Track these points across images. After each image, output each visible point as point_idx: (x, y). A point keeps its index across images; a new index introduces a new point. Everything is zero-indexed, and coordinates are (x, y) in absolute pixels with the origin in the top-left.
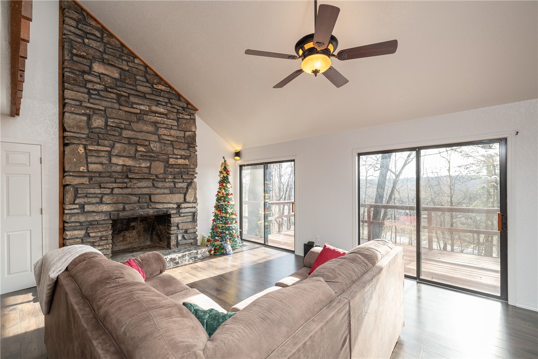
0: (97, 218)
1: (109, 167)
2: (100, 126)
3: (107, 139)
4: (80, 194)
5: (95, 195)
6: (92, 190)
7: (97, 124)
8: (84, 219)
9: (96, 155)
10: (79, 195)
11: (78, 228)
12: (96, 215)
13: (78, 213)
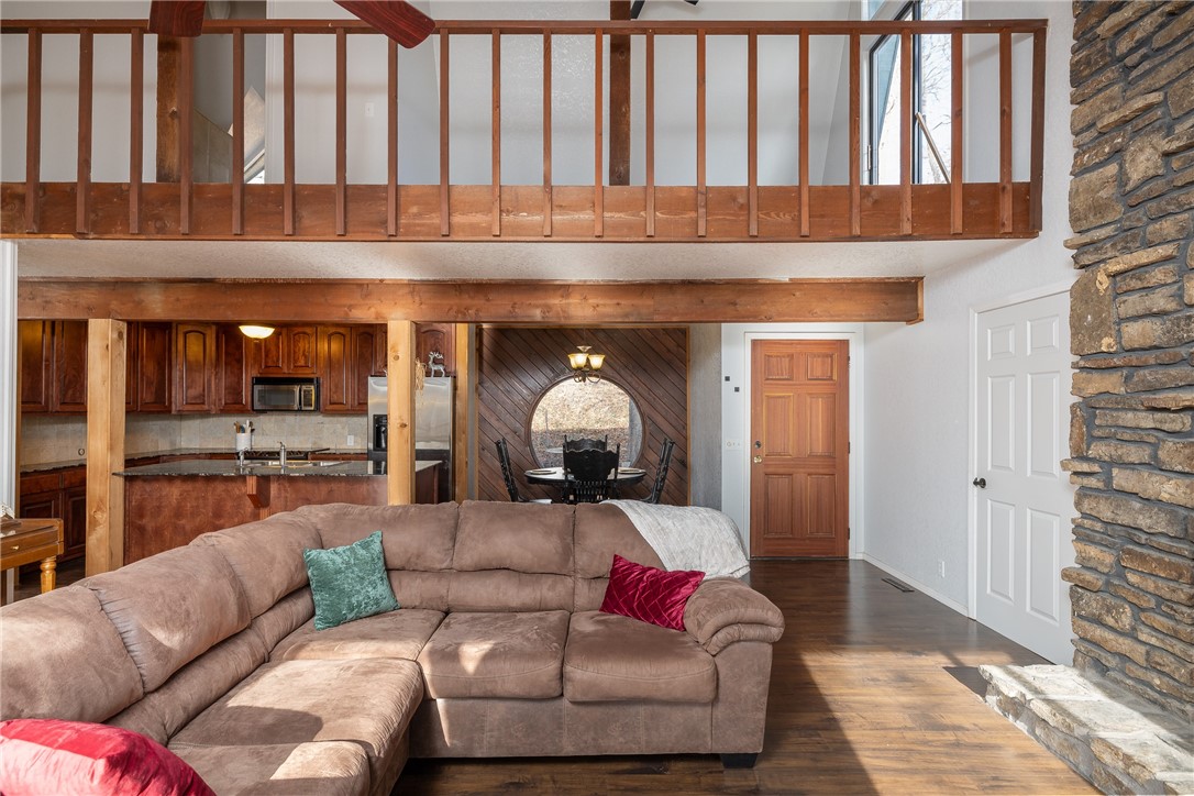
0: (1143, 521)
1: (1183, 323)
2: (1151, 172)
3: (1171, 208)
4: (1099, 426)
5: (1138, 437)
6: (1130, 415)
7: (1142, 168)
8: (1109, 514)
9: (1139, 285)
10: (1097, 433)
11: (1098, 537)
12: (1140, 512)
13: (1097, 489)
